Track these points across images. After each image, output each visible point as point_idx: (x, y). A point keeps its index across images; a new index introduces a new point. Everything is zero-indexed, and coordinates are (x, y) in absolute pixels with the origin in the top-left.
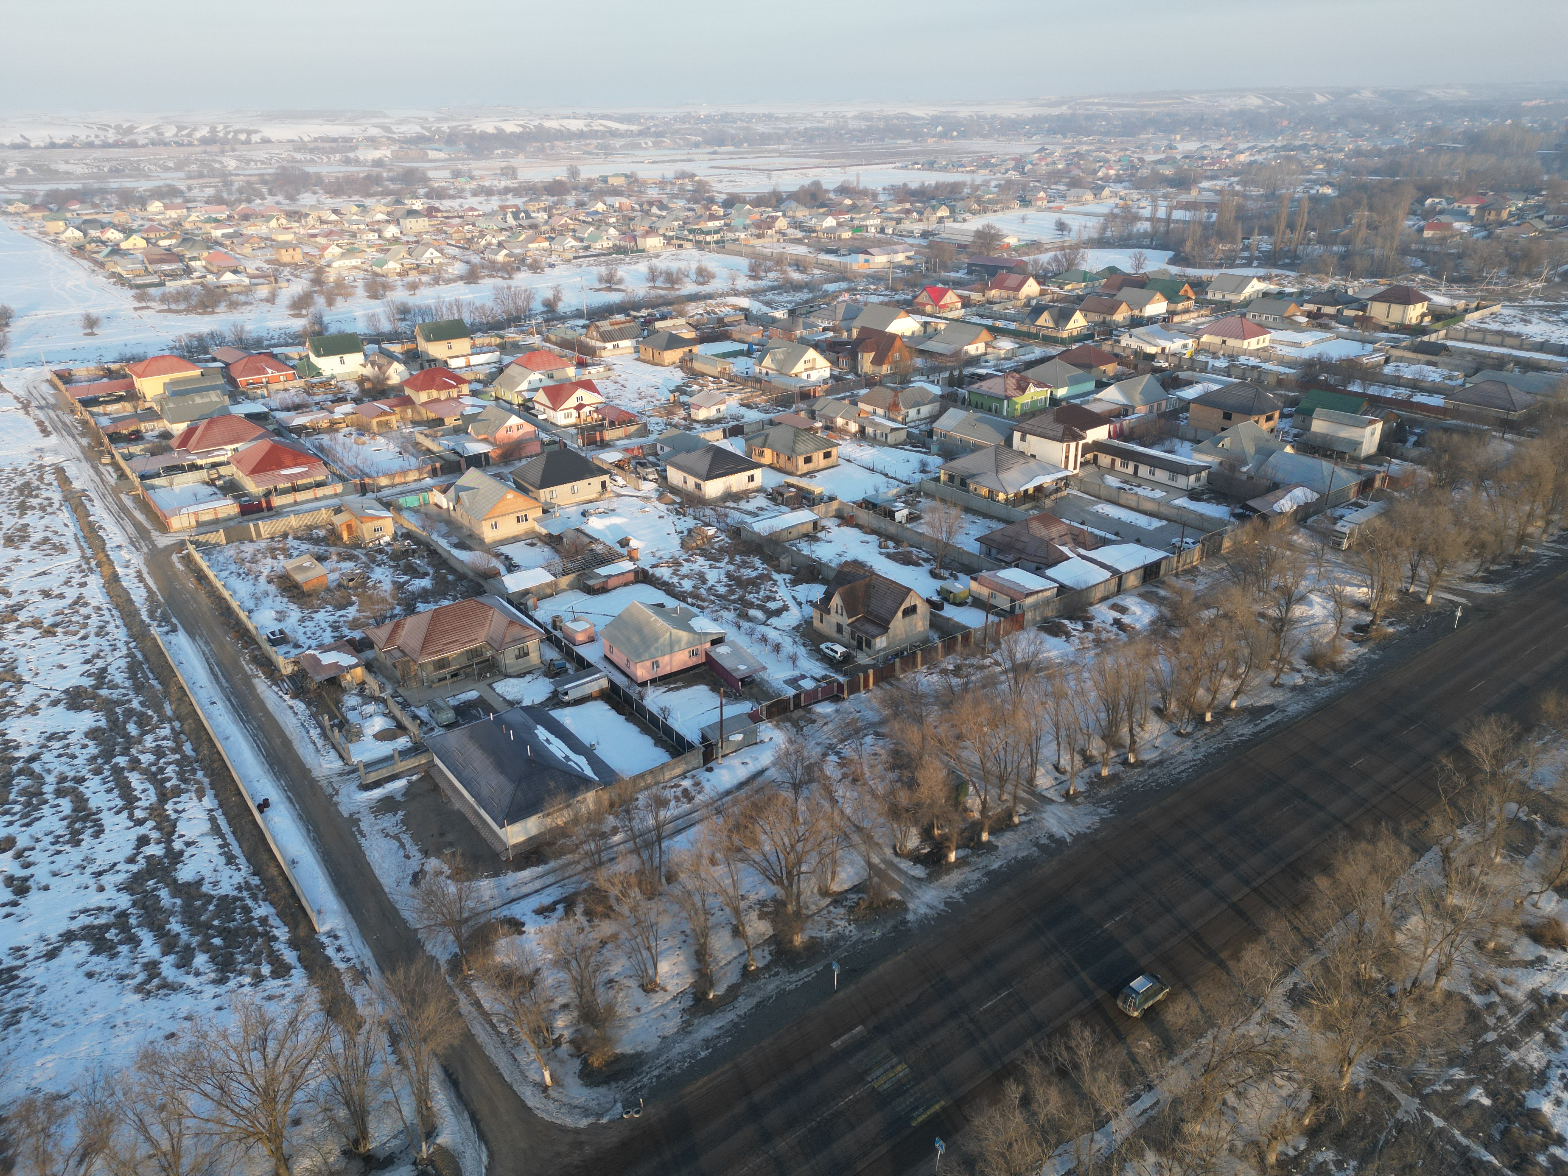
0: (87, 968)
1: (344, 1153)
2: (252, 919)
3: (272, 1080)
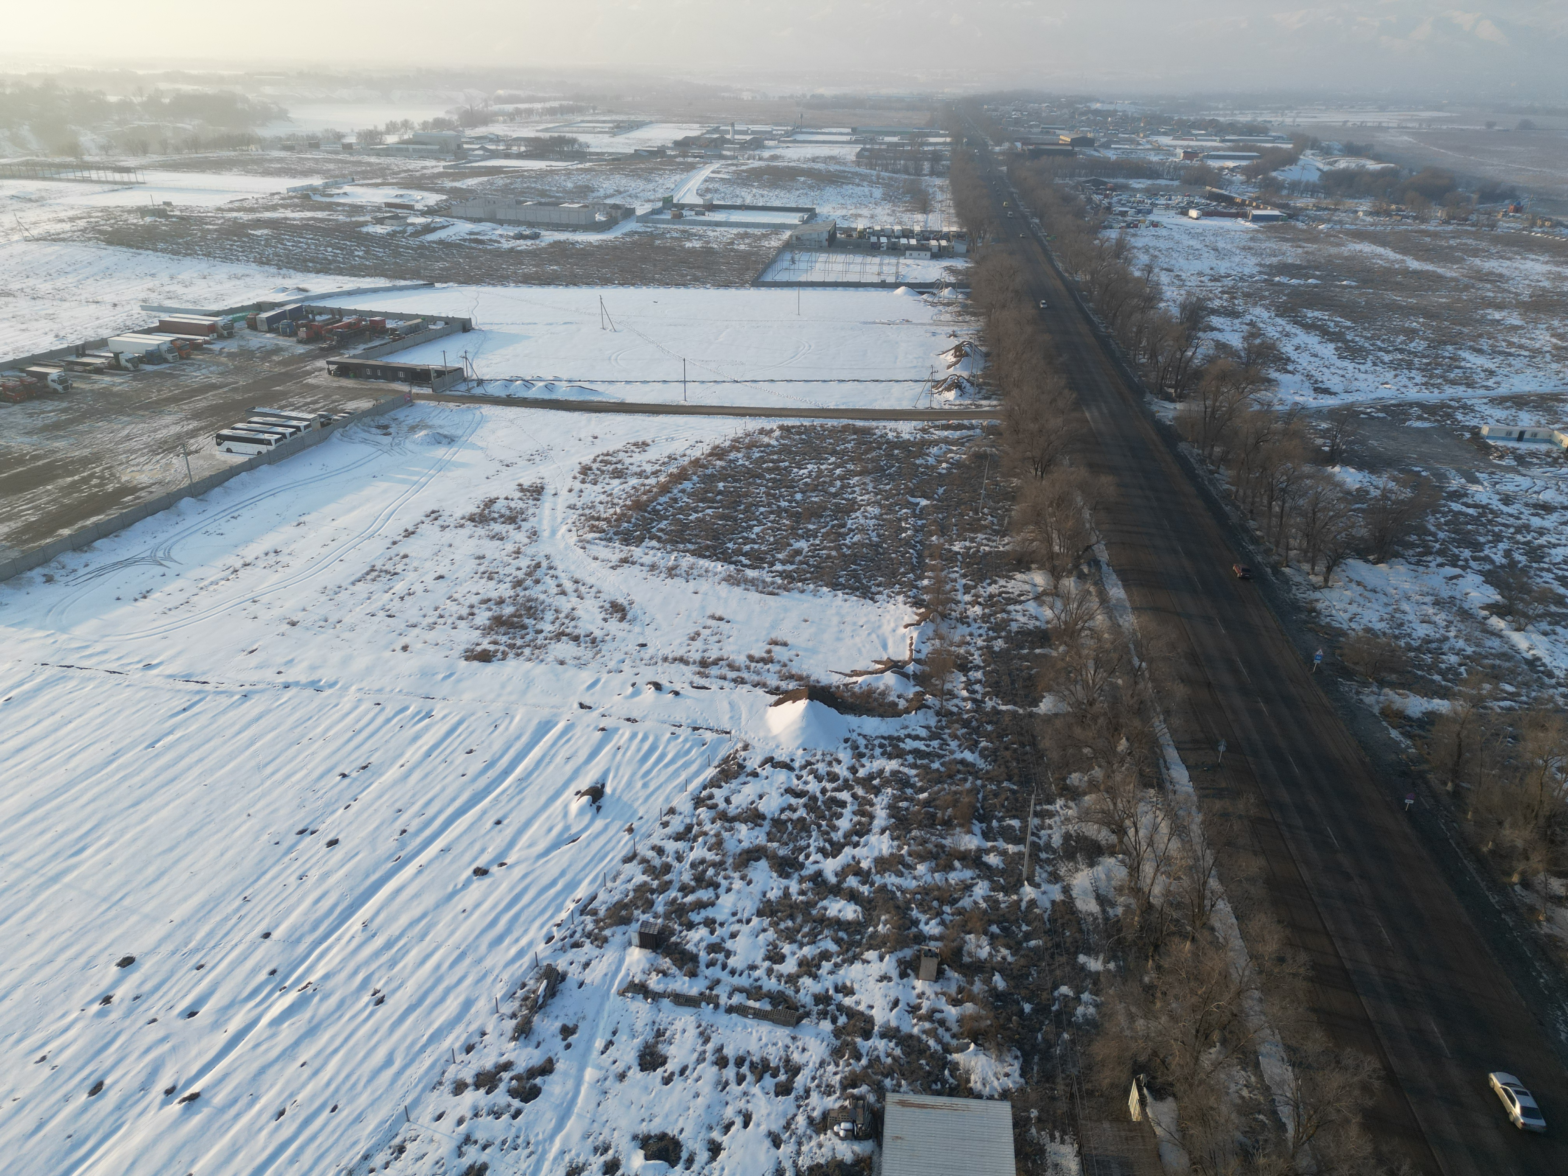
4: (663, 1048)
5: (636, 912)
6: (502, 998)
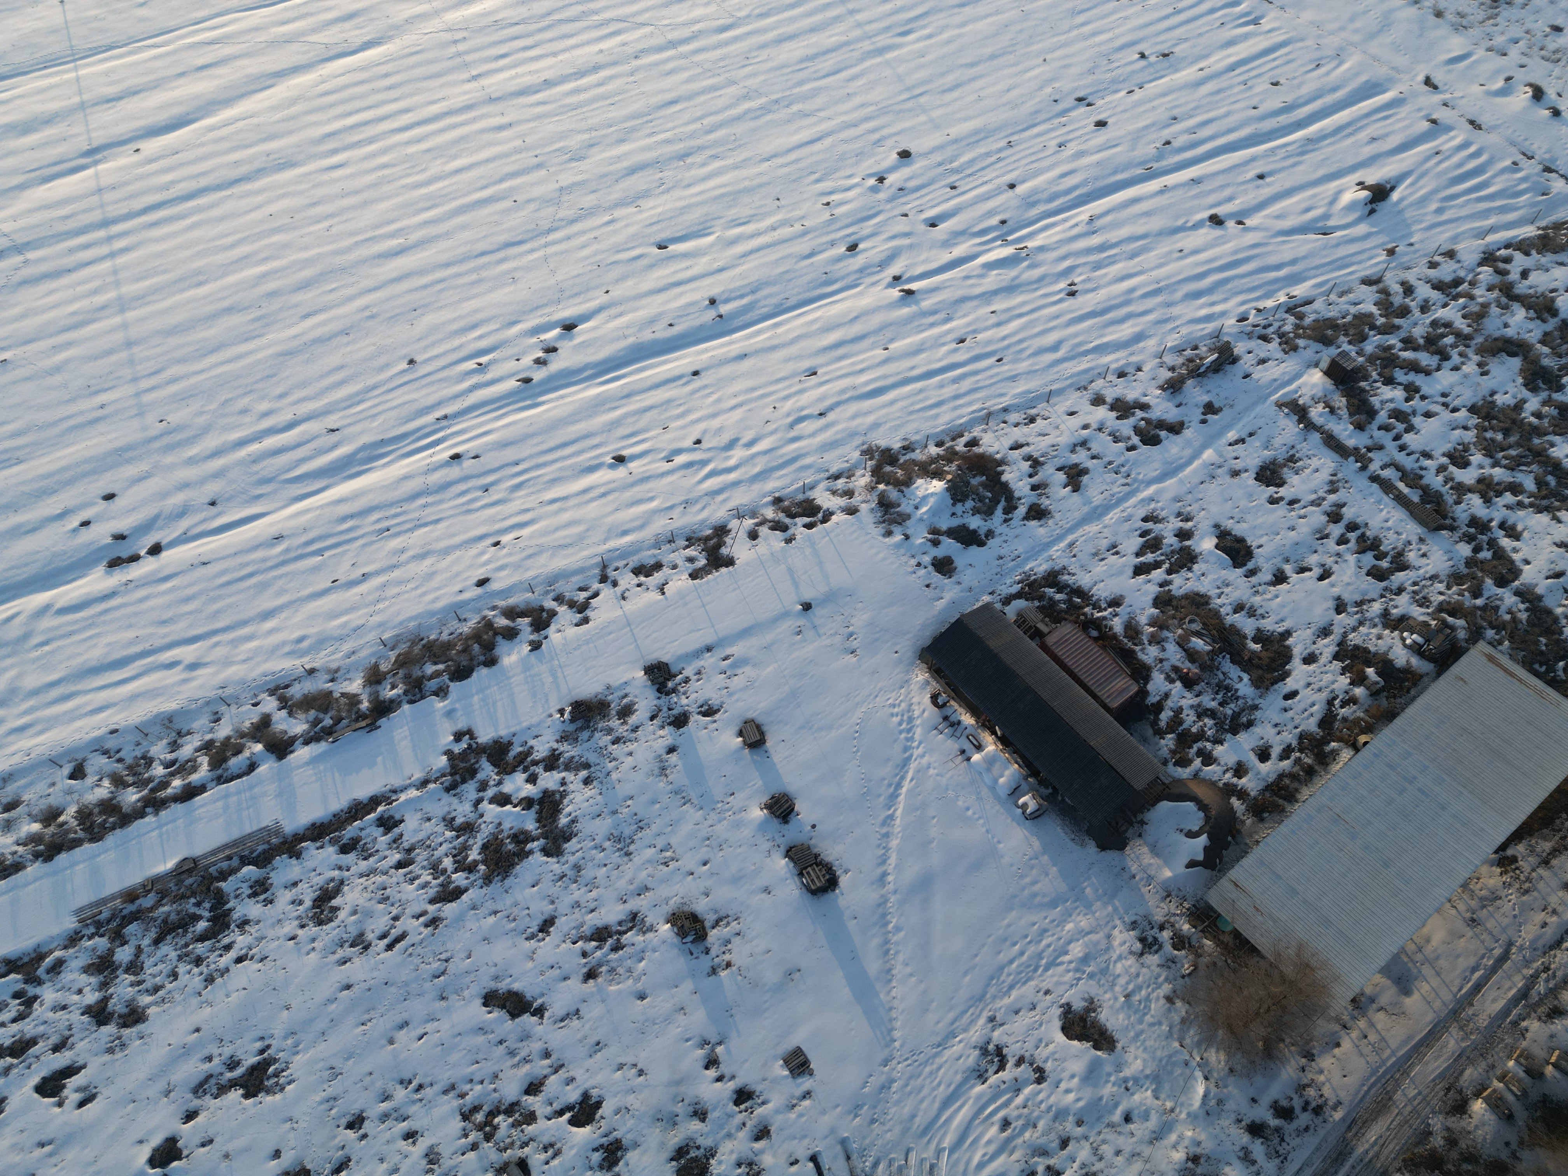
4: (1286, 473)
5: (1342, 338)
6: (1171, 348)
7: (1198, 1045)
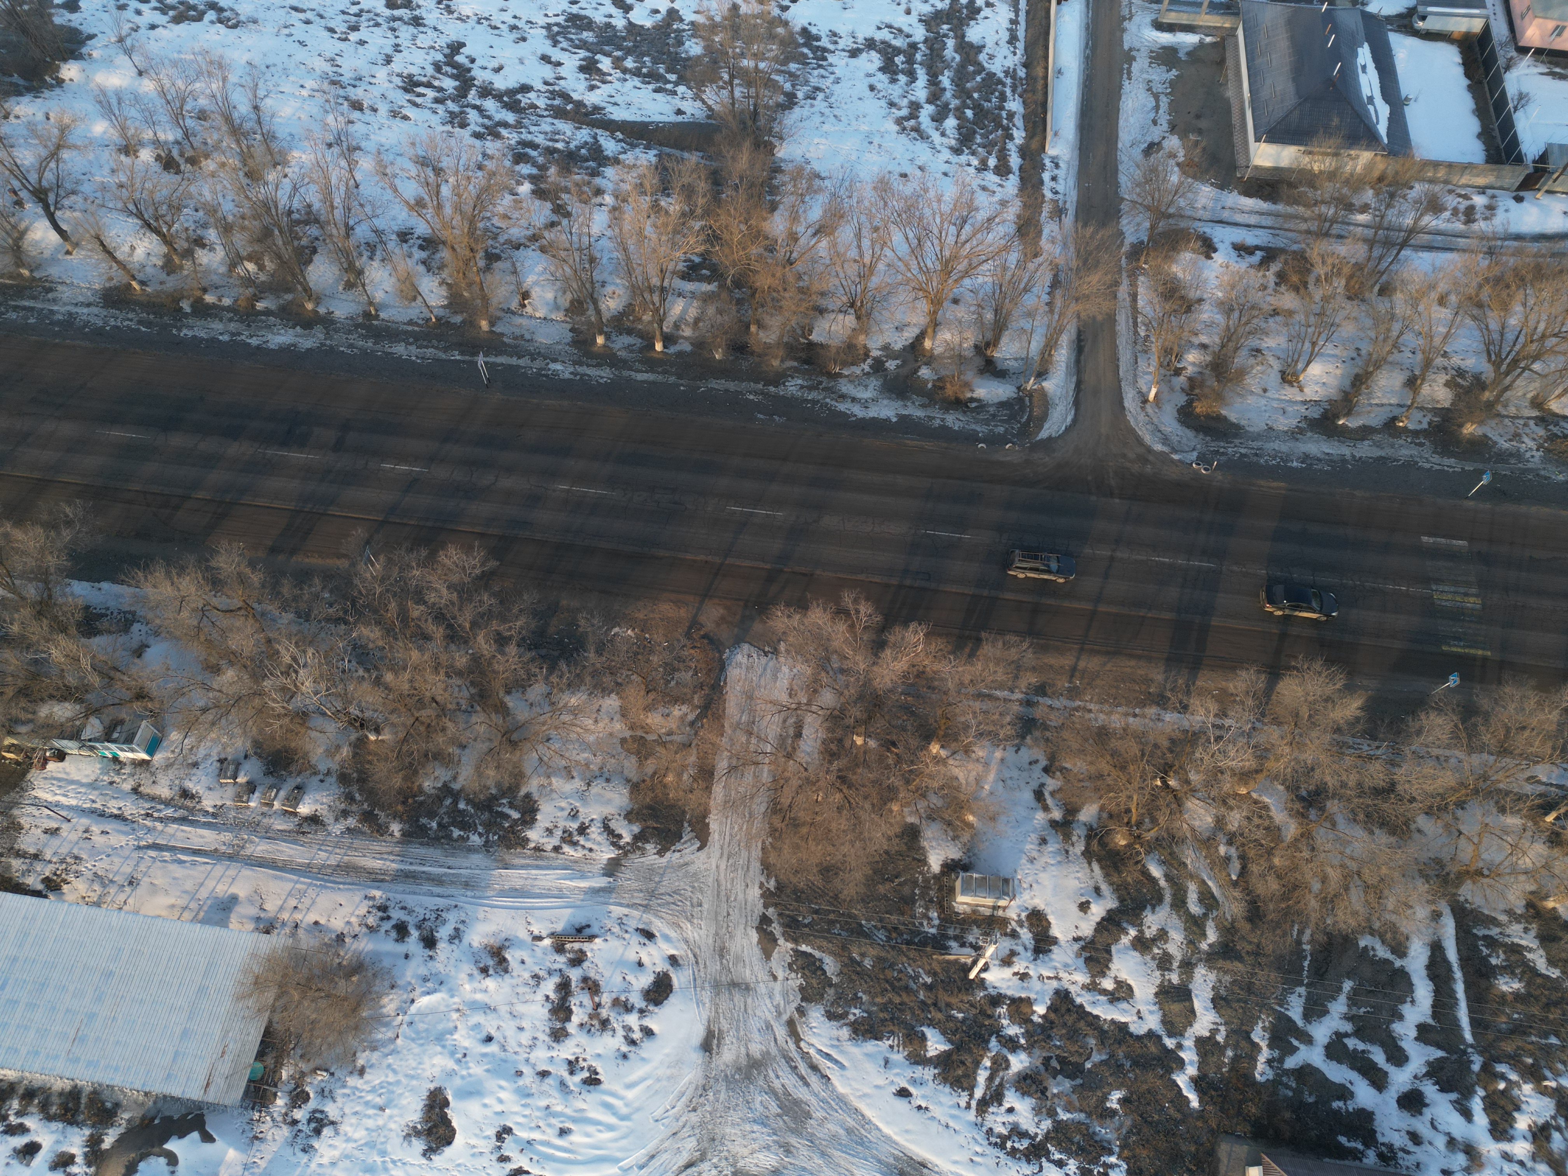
0: (872, 80)
1: (976, 347)
2: (1002, 108)
3: (955, 257)
7: (387, 1025)
